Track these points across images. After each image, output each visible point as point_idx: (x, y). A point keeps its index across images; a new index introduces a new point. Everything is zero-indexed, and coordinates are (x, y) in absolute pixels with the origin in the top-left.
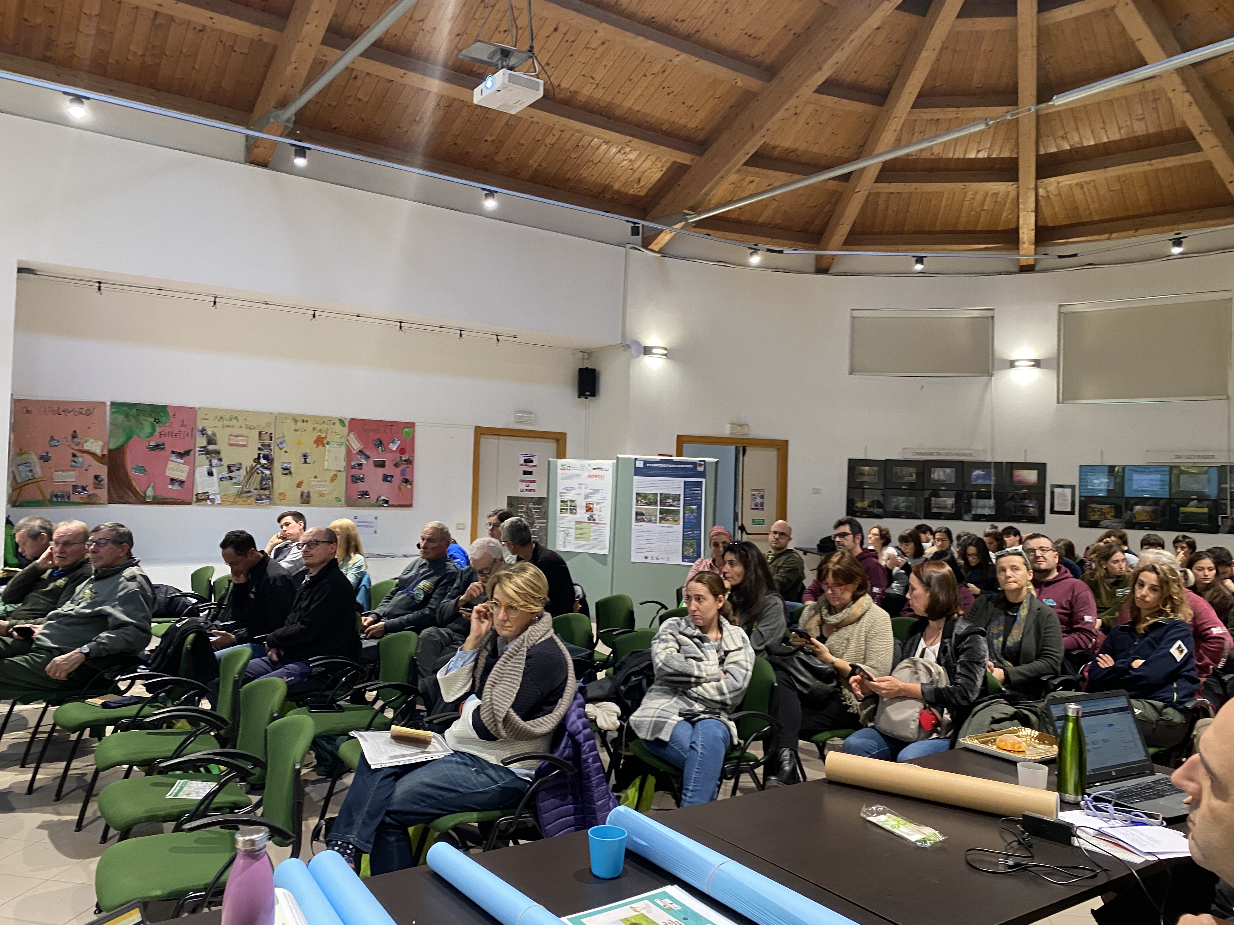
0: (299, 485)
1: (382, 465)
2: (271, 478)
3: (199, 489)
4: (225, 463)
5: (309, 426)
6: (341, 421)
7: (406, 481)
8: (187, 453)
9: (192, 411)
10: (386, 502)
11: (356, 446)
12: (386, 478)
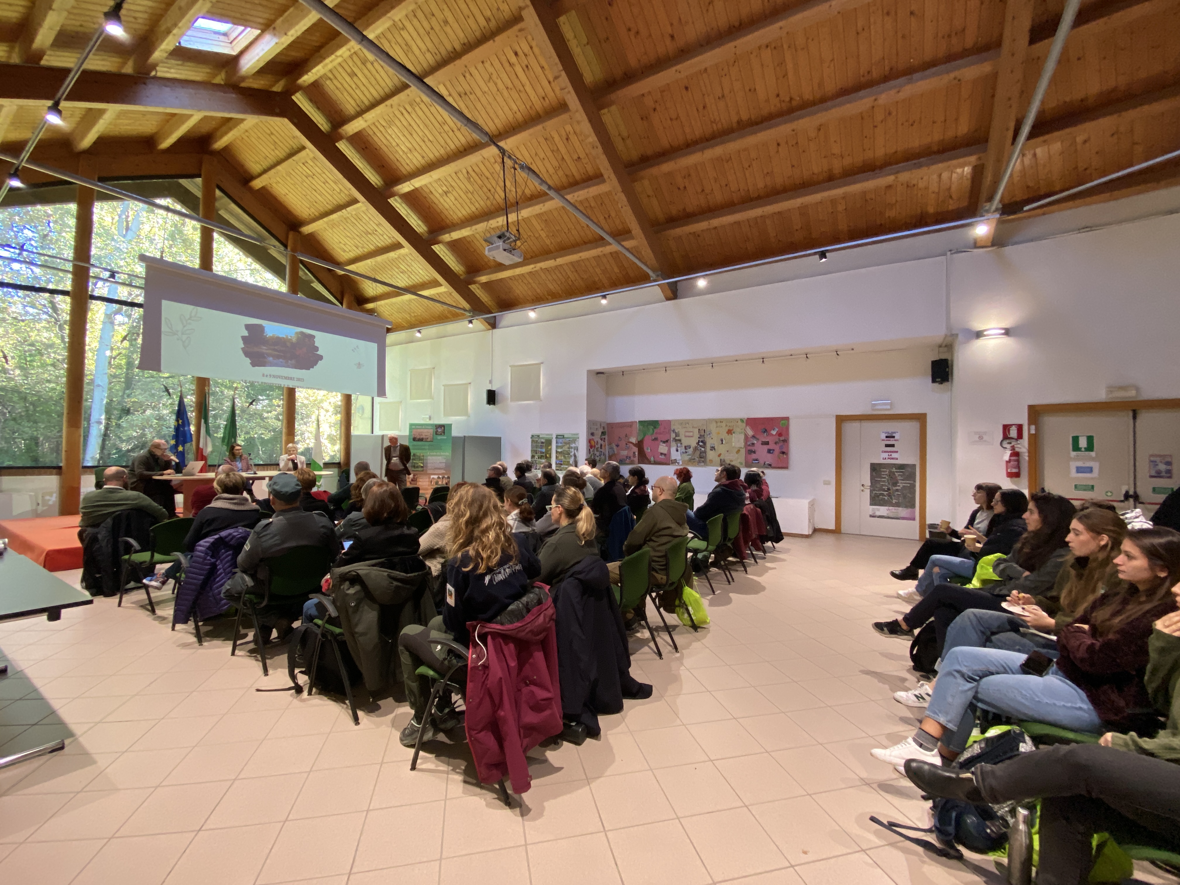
0: (719, 455)
1: (767, 443)
2: (705, 452)
3: (673, 457)
4: (683, 445)
5: (724, 424)
6: (742, 420)
7: (783, 453)
8: (667, 441)
9: (669, 422)
10: (770, 465)
11: (750, 433)
12: (769, 451)
